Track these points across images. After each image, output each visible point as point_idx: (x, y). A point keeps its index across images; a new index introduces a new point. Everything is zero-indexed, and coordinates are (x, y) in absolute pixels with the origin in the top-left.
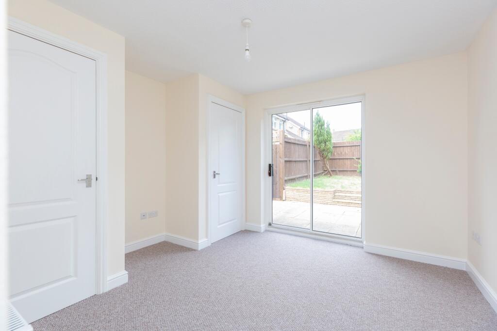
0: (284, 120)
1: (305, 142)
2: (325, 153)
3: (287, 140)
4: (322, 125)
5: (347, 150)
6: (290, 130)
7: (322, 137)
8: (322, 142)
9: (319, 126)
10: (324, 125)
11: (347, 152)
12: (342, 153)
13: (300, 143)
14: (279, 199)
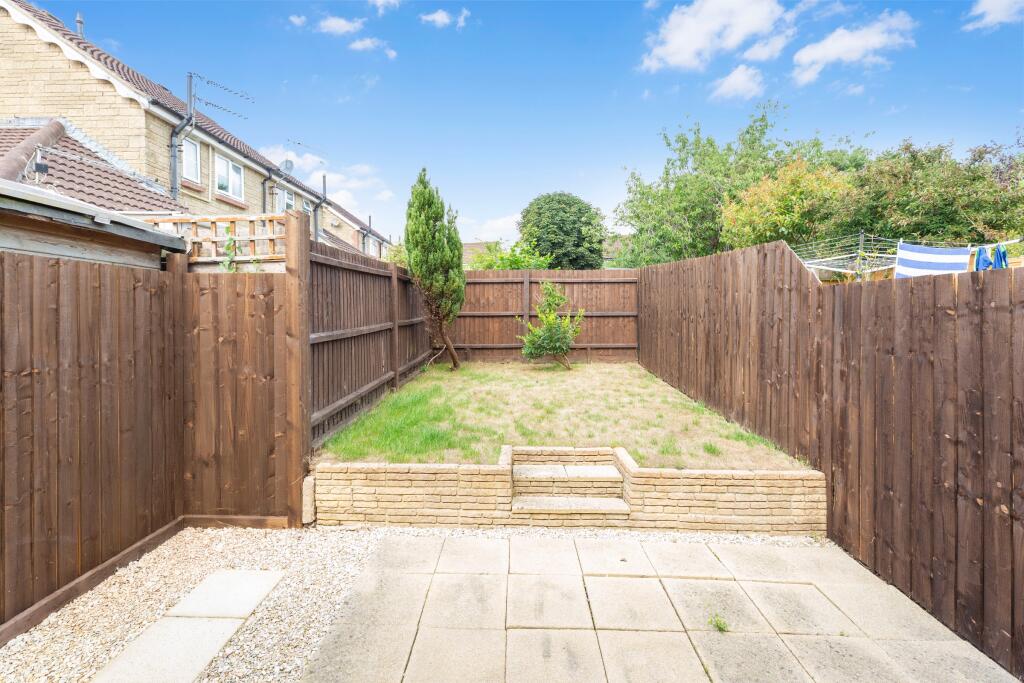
0: (317, 201)
1: (385, 266)
2: (446, 304)
3: (320, 258)
4: (438, 217)
5: (491, 293)
6: (333, 231)
7: (438, 255)
8: (436, 270)
9: (428, 219)
10: (442, 216)
11: (491, 298)
12: (478, 301)
13: (373, 270)
14: (284, 520)
